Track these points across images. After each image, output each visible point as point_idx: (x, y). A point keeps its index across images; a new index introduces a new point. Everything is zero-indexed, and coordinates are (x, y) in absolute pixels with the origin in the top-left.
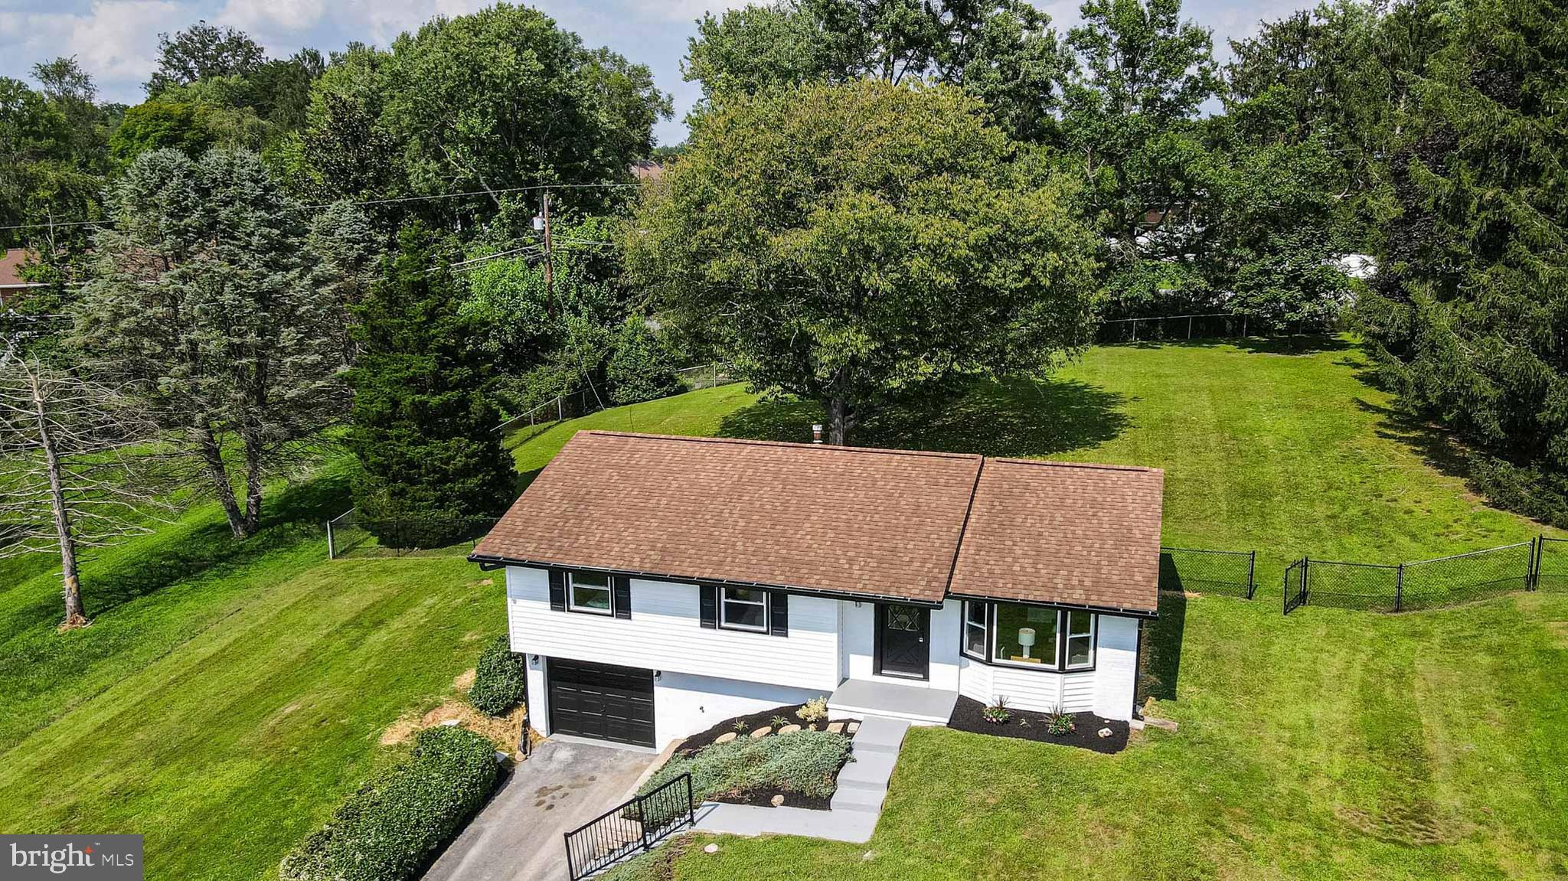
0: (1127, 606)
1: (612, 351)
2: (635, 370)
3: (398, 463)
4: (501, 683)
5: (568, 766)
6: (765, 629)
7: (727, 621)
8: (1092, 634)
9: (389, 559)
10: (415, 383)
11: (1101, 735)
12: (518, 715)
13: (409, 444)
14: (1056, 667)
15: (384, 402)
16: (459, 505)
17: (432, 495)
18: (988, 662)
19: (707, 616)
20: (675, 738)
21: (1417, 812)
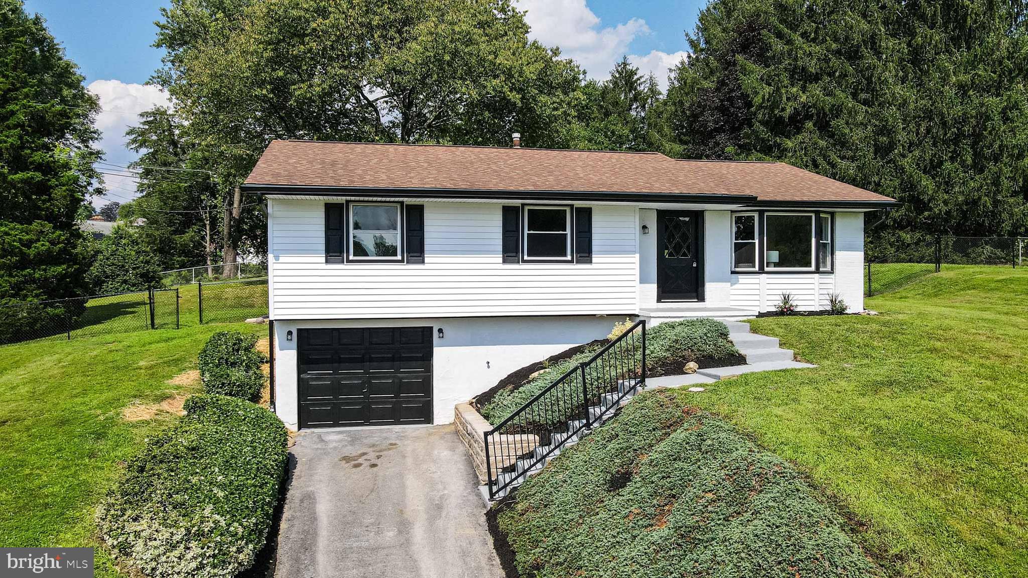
6: (569, 257)
7: (528, 253)
8: (829, 241)
14: (813, 268)
18: (762, 271)
19: (511, 252)
20: (456, 403)
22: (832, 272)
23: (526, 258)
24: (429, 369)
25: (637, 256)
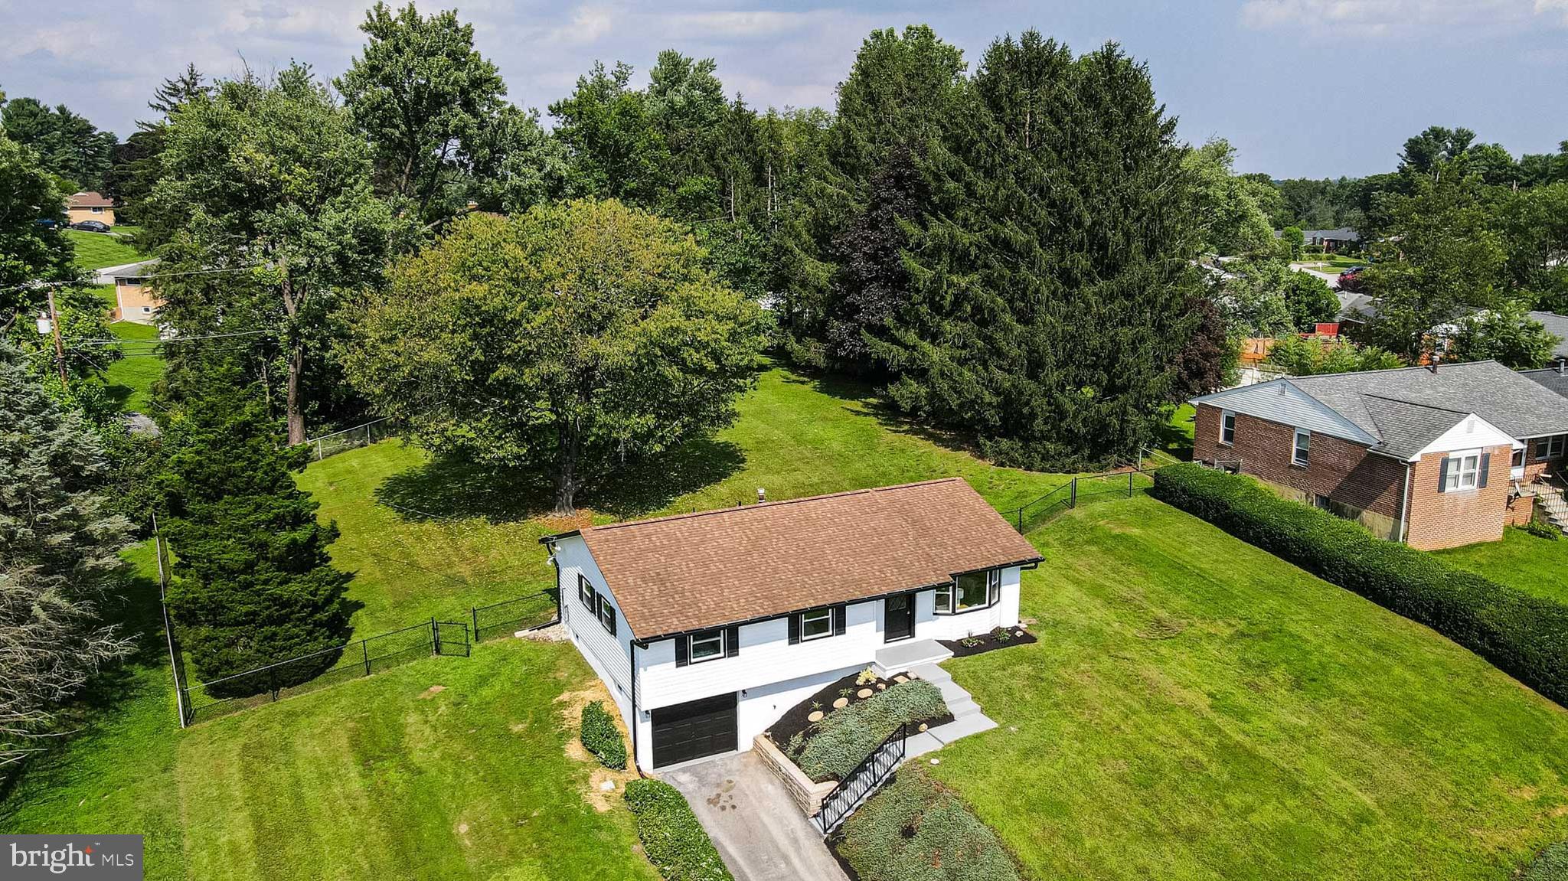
5: (701, 782)
6: (831, 633)
7: (806, 635)
8: (999, 583)
9: (267, 706)
11: (1018, 637)
12: (631, 764)
14: (987, 605)
18: (954, 613)
19: (793, 636)
20: (753, 736)
21: (1159, 623)
22: (999, 603)
23: (803, 639)
24: (734, 715)
25: (873, 622)
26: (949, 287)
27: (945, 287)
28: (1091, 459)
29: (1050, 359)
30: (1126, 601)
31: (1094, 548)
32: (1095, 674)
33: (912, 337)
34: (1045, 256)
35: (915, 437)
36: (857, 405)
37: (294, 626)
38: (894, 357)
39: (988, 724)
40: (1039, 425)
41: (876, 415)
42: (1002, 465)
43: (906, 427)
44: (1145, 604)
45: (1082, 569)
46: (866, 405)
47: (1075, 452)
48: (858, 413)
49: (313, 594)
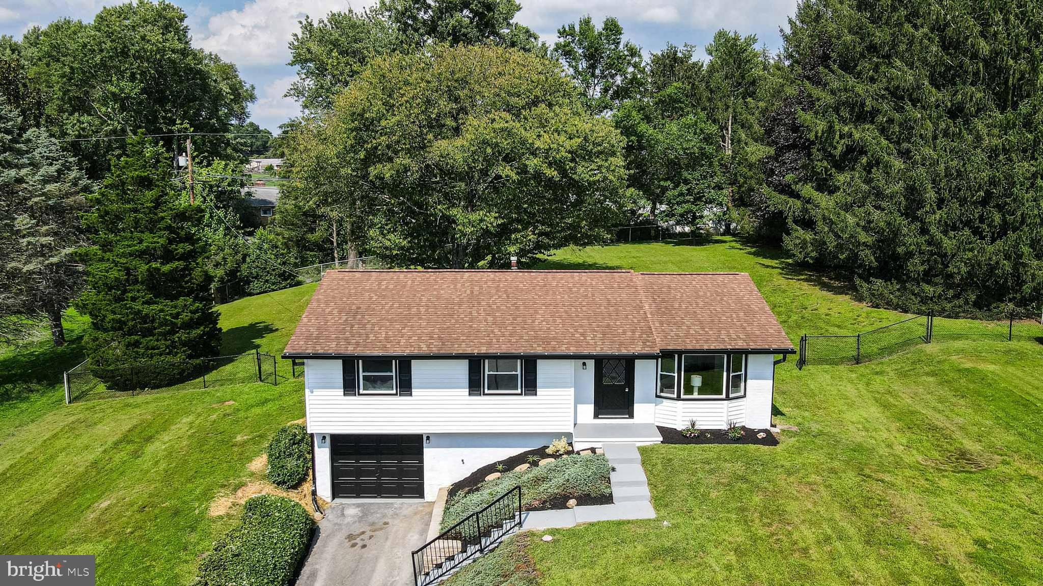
0: (775, 347)
1: (245, 256)
2: (265, 268)
3: (133, 319)
4: (291, 463)
5: (361, 519)
6: (519, 391)
7: (489, 389)
8: (743, 372)
9: (123, 398)
10: (146, 255)
11: (760, 437)
12: (307, 487)
13: (144, 303)
14: (724, 396)
15: (119, 270)
16: (184, 351)
17: (162, 344)
18: (679, 398)
19: (475, 386)
20: (440, 487)
21: (963, 455)
22: (744, 396)
23: (486, 391)
24: (422, 461)
25: (573, 389)
26: (841, 137)
27: (837, 137)
28: (977, 305)
29: (931, 195)
30: (934, 428)
31: (931, 379)
32: (822, 488)
33: (807, 190)
34: (934, 95)
35: (805, 283)
36: (774, 263)
37: (157, 340)
38: (790, 208)
39: (649, 513)
40: (916, 266)
41: (782, 269)
42: (877, 306)
43: (803, 277)
44: (958, 435)
45: (903, 396)
46: (782, 263)
47: (957, 296)
48: (768, 267)
49: (177, 316)
